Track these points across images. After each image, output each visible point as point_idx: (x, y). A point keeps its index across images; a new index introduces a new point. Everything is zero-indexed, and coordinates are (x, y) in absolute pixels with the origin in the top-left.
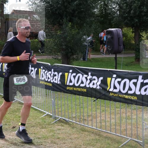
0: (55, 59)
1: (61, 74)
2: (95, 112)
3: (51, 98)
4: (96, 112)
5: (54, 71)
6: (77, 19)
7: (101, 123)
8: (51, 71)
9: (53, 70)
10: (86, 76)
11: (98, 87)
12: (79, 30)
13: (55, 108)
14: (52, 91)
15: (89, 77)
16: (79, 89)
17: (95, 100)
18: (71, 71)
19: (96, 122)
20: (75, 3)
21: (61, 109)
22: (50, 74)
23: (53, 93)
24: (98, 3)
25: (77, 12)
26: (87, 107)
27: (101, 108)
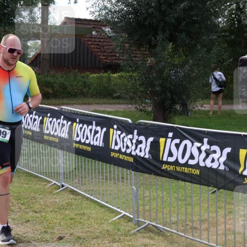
0: (141, 110)
1: (151, 139)
2: (215, 214)
3: (131, 185)
4: (217, 214)
5: (139, 135)
6: (183, 35)
7: (225, 235)
8: (133, 134)
9: (136, 131)
10: (199, 145)
11: (222, 167)
12: (186, 56)
13: (138, 203)
14: (133, 173)
15: (205, 147)
16: (186, 170)
17: (215, 191)
18: (170, 135)
19: (217, 233)
20: (182, 5)
21: (150, 207)
22: (131, 140)
23: (135, 175)
24: (225, 7)
25: (185, 22)
26: (200, 205)
27: (227, 207)
